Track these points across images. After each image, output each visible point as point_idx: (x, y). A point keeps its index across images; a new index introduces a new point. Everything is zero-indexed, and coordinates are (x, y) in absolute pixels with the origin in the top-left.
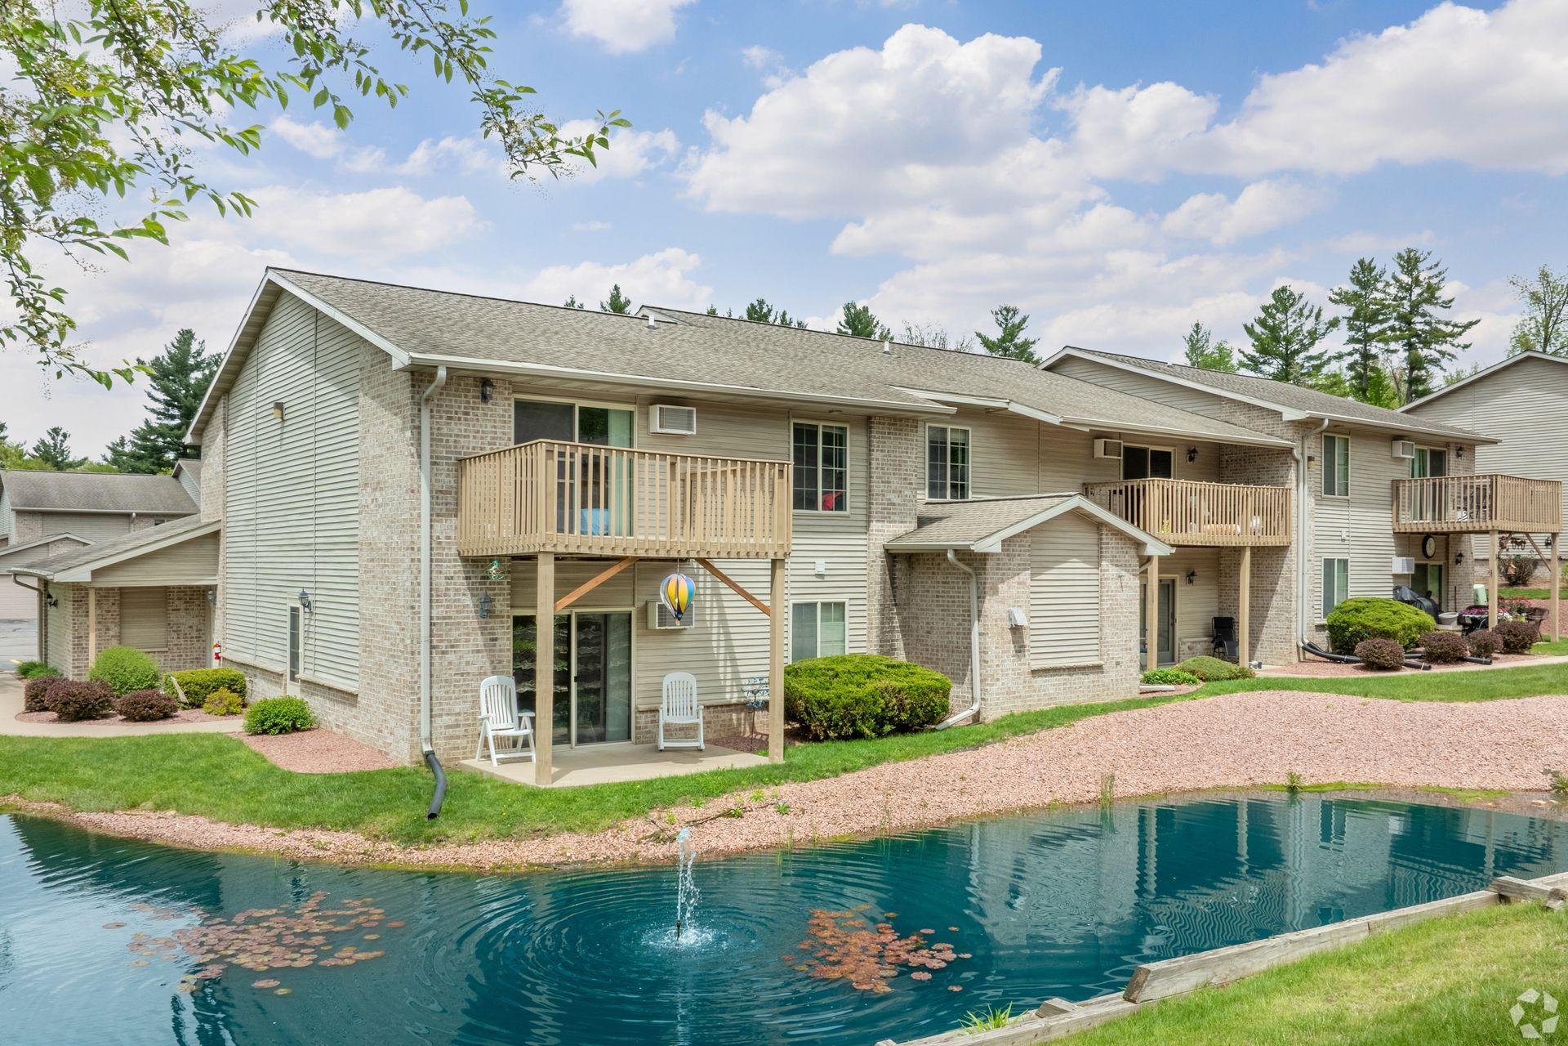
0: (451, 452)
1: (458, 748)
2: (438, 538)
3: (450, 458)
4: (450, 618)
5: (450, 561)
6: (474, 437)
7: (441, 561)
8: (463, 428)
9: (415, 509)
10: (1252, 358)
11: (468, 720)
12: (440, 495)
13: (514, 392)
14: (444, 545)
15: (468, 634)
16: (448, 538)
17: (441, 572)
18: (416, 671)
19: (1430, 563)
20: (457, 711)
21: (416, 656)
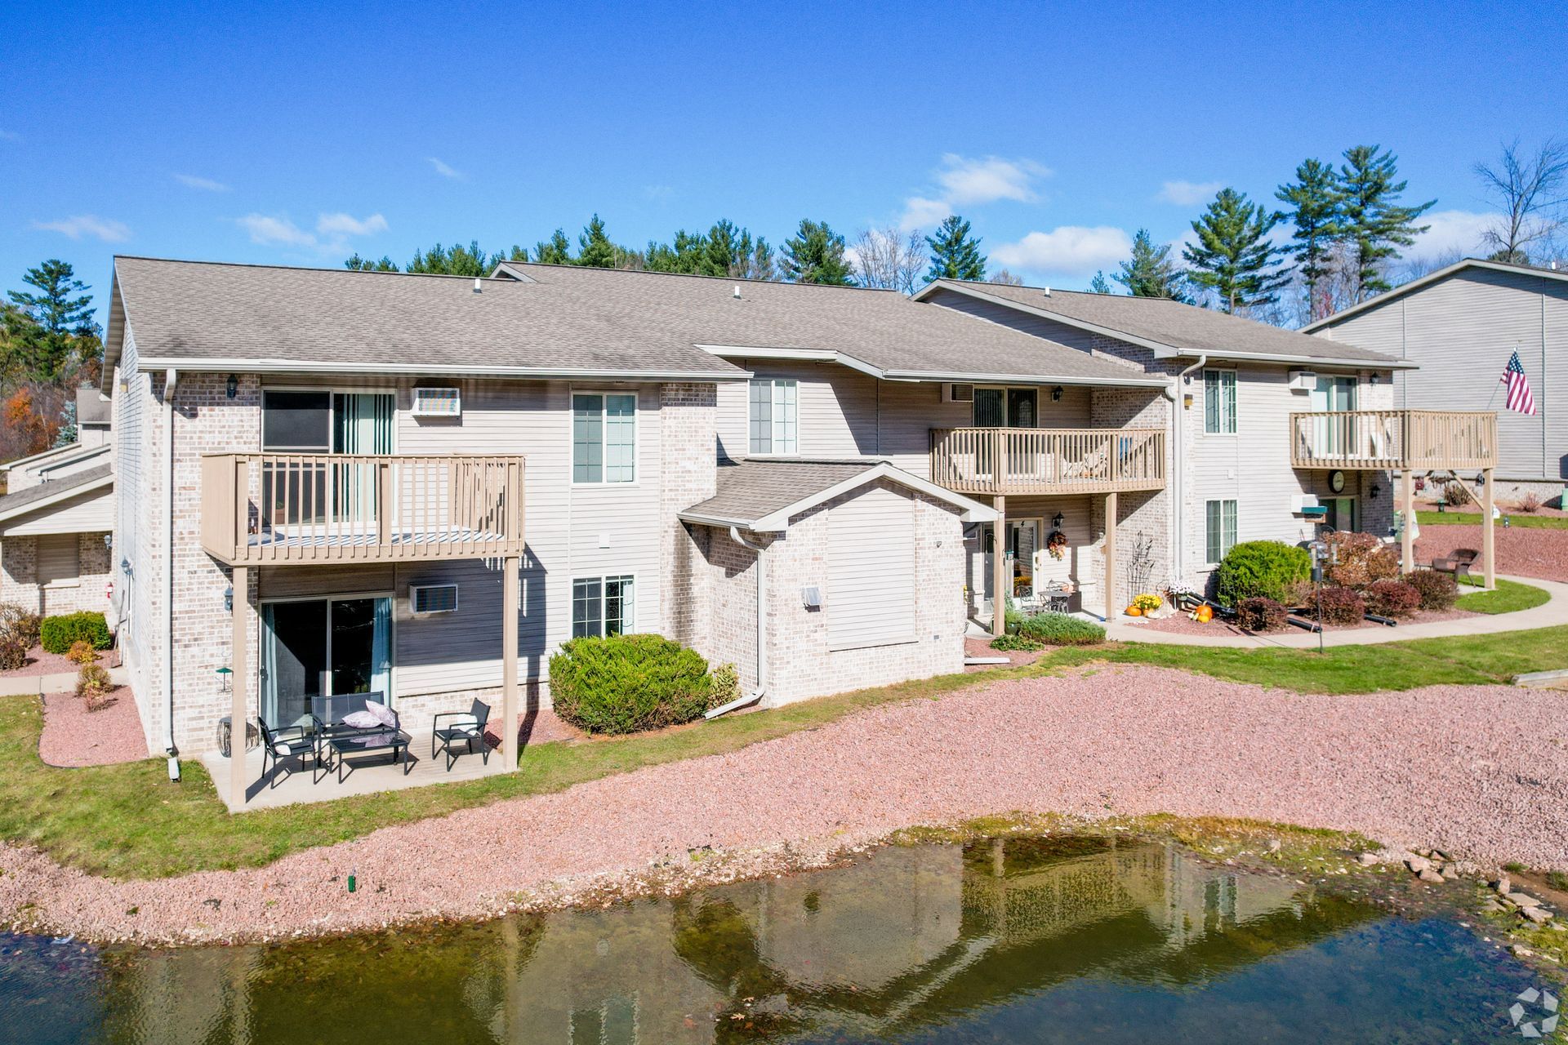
0: (196, 449)
1: (202, 740)
2: (181, 533)
3: (194, 454)
4: (194, 612)
5: (193, 555)
6: (220, 432)
7: (184, 556)
8: (208, 424)
9: (156, 507)
10: (1198, 252)
11: (212, 711)
12: (183, 492)
13: (262, 384)
14: (186, 540)
15: (212, 627)
16: (192, 533)
17: (183, 567)
18: (158, 665)
19: (1339, 498)
20: (201, 703)
21: (158, 650)
